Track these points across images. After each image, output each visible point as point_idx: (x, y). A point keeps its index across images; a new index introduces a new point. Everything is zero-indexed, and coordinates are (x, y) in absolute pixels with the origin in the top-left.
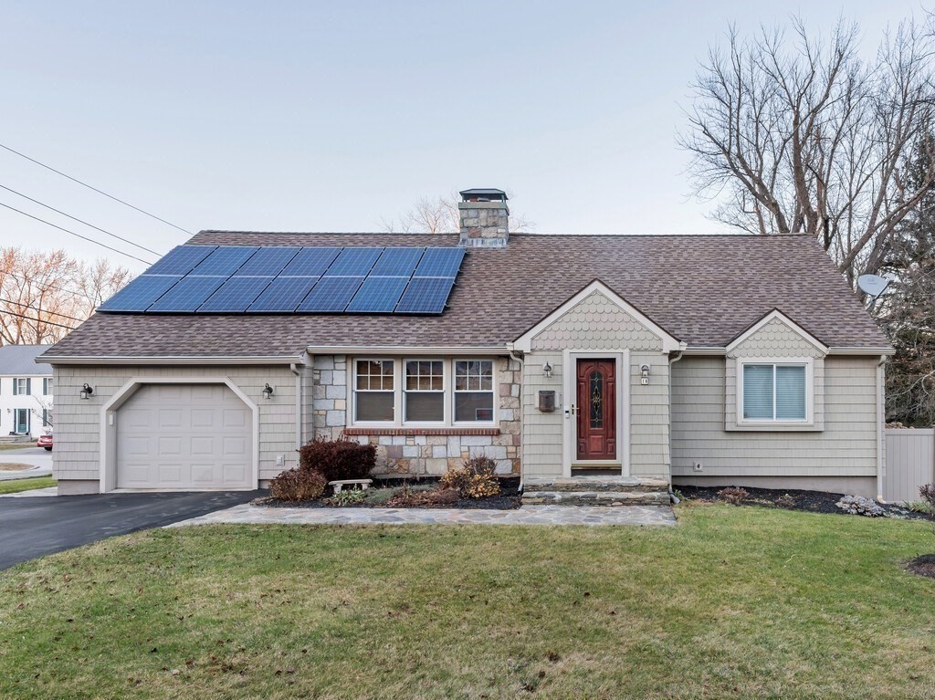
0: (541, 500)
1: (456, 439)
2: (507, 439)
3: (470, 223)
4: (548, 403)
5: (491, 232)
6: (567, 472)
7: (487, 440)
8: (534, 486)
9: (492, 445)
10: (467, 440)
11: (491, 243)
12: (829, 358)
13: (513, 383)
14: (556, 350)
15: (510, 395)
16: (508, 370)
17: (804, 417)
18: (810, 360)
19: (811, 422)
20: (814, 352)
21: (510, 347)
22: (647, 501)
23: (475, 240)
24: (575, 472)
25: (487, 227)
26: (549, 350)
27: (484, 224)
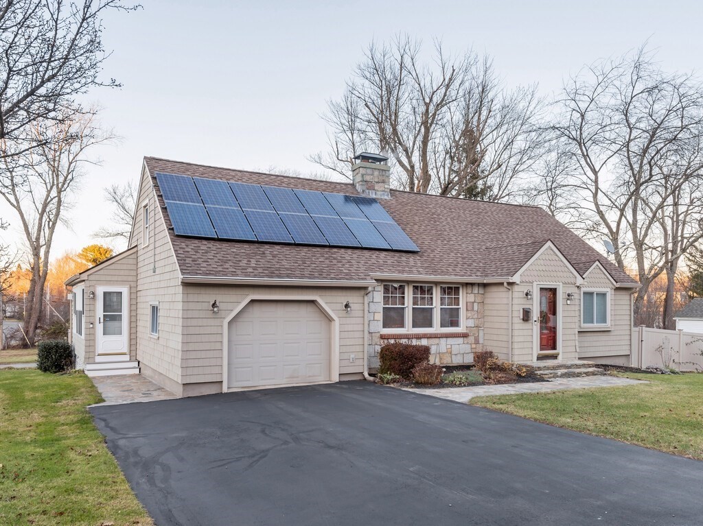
0: (552, 375)
1: (445, 339)
2: (471, 339)
3: (368, 178)
4: (526, 316)
5: (381, 187)
6: (535, 358)
7: (460, 340)
8: (539, 368)
9: (464, 343)
10: (450, 341)
11: (381, 195)
12: (617, 289)
13: (475, 302)
14: (530, 282)
15: (473, 310)
16: (472, 293)
17: (606, 322)
18: (609, 290)
19: (609, 326)
20: (611, 286)
21: (504, 280)
22: (596, 373)
23: (370, 191)
24: (540, 358)
25: (378, 182)
26: (527, 282)
27: (376, 180)
